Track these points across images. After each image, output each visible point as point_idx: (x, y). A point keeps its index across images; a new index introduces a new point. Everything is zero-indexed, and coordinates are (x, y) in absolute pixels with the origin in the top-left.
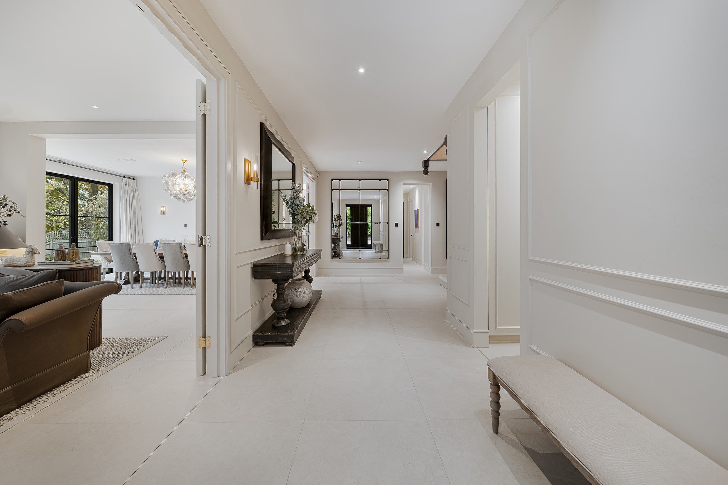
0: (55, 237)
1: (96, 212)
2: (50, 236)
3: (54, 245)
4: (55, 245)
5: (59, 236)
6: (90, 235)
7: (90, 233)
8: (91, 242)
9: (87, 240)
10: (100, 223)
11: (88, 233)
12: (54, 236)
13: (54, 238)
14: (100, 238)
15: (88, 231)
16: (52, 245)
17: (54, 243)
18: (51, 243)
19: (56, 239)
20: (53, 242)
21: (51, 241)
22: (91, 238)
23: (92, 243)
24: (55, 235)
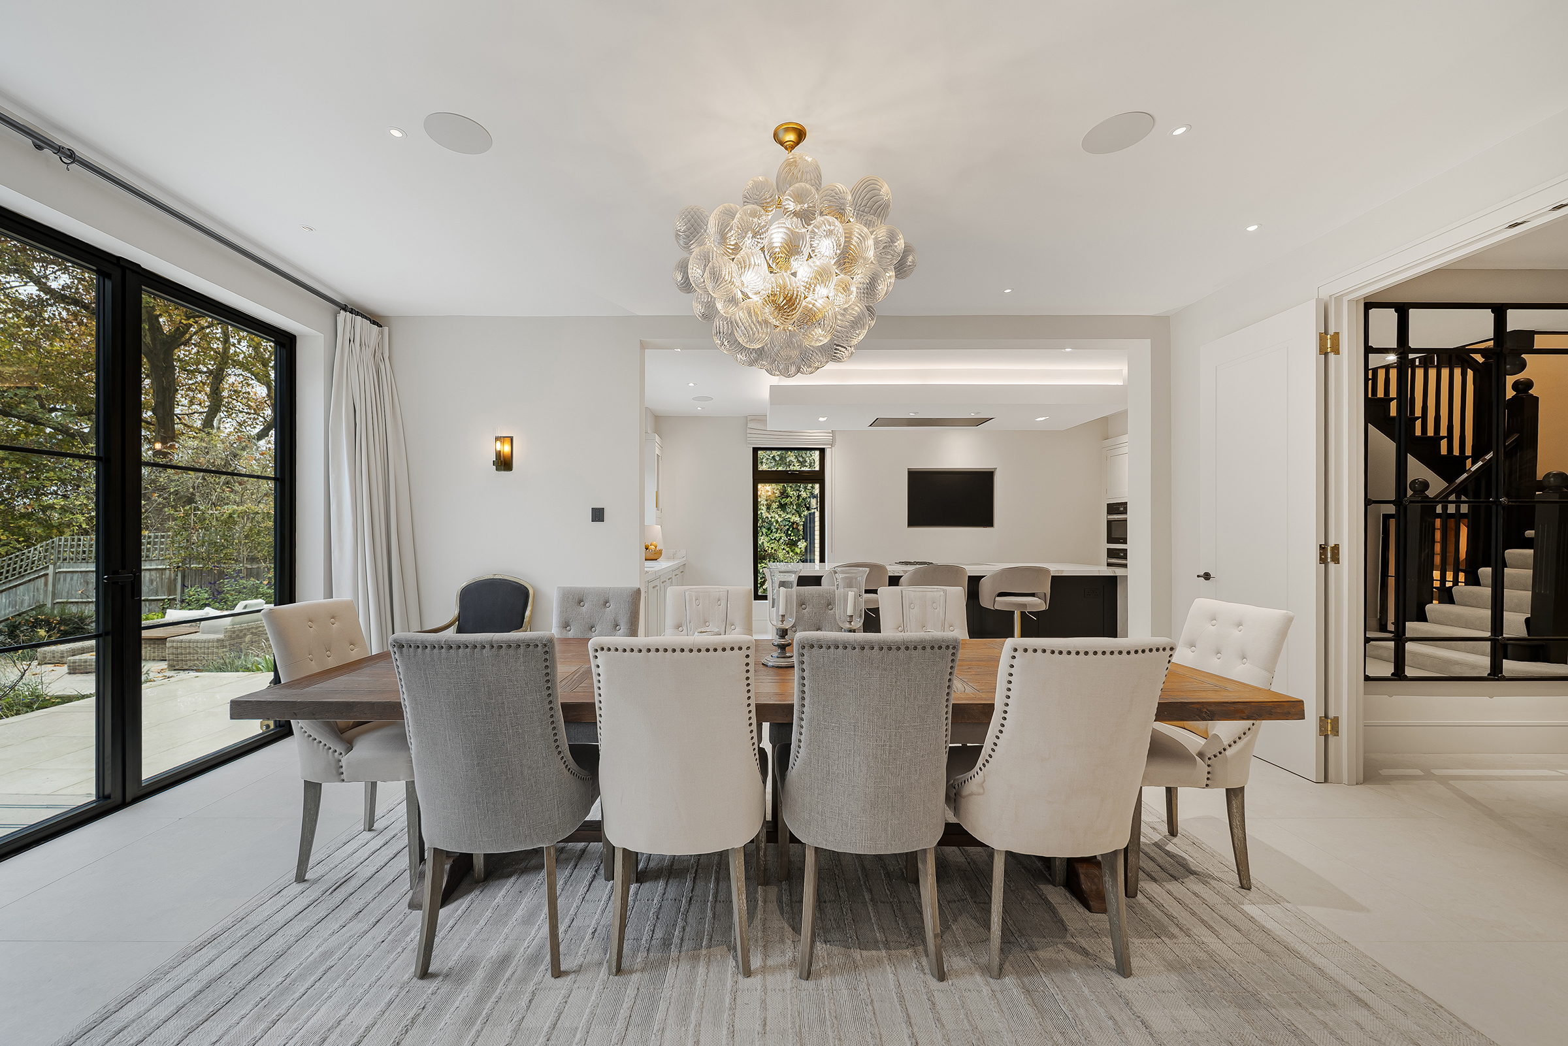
0: (61, 556)
1: (176, 485)
2: (46, 551)
3: (59, 579)
4: (62, 579)
5: (73, 553)
6: (162, 550)
7: (162, 543)
8: (165, 569)
9: (153, 563)
10: (190, 514)
11: (155, 543)
12: (59, 552)
13: (59, 558)
14: (190, 559)
15: (156, 537)
16: (54, 579)
17: (59, 572)
18: (51, 570)
19: (65, 559)
20: (55, 569)
21: (51, 567)
22: (166, 559)
23: (168, 572)
24: (62, 550)
